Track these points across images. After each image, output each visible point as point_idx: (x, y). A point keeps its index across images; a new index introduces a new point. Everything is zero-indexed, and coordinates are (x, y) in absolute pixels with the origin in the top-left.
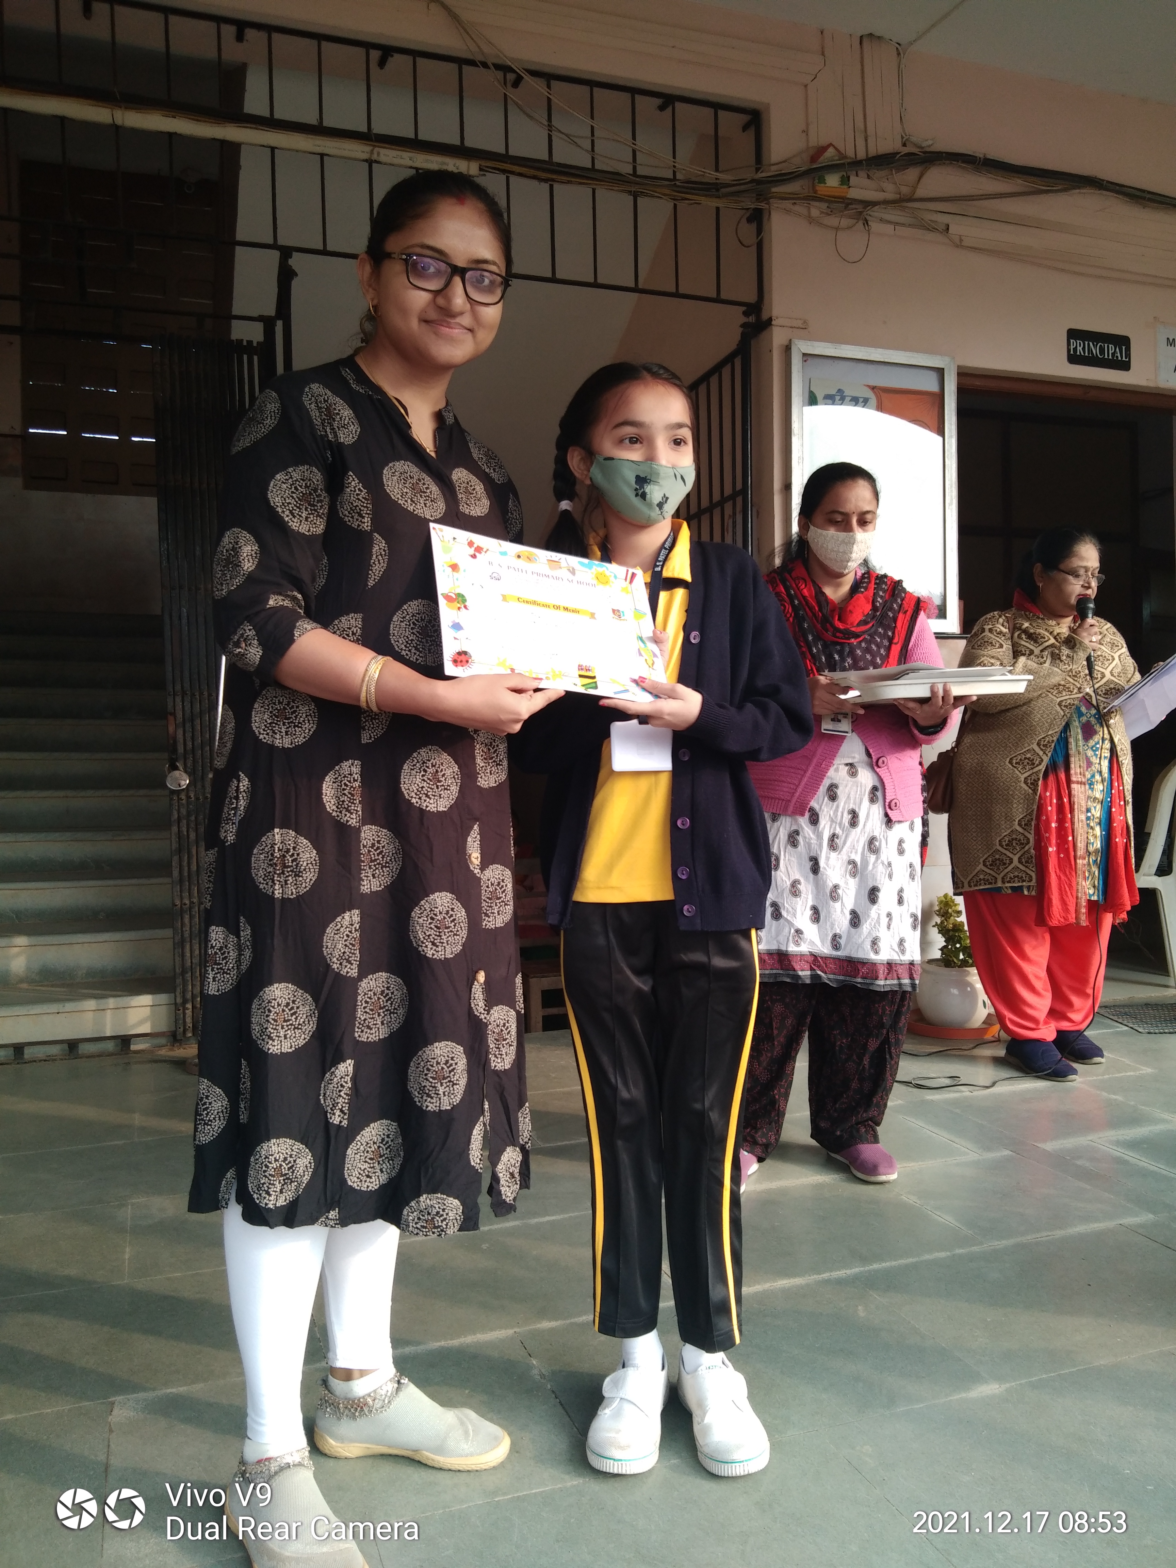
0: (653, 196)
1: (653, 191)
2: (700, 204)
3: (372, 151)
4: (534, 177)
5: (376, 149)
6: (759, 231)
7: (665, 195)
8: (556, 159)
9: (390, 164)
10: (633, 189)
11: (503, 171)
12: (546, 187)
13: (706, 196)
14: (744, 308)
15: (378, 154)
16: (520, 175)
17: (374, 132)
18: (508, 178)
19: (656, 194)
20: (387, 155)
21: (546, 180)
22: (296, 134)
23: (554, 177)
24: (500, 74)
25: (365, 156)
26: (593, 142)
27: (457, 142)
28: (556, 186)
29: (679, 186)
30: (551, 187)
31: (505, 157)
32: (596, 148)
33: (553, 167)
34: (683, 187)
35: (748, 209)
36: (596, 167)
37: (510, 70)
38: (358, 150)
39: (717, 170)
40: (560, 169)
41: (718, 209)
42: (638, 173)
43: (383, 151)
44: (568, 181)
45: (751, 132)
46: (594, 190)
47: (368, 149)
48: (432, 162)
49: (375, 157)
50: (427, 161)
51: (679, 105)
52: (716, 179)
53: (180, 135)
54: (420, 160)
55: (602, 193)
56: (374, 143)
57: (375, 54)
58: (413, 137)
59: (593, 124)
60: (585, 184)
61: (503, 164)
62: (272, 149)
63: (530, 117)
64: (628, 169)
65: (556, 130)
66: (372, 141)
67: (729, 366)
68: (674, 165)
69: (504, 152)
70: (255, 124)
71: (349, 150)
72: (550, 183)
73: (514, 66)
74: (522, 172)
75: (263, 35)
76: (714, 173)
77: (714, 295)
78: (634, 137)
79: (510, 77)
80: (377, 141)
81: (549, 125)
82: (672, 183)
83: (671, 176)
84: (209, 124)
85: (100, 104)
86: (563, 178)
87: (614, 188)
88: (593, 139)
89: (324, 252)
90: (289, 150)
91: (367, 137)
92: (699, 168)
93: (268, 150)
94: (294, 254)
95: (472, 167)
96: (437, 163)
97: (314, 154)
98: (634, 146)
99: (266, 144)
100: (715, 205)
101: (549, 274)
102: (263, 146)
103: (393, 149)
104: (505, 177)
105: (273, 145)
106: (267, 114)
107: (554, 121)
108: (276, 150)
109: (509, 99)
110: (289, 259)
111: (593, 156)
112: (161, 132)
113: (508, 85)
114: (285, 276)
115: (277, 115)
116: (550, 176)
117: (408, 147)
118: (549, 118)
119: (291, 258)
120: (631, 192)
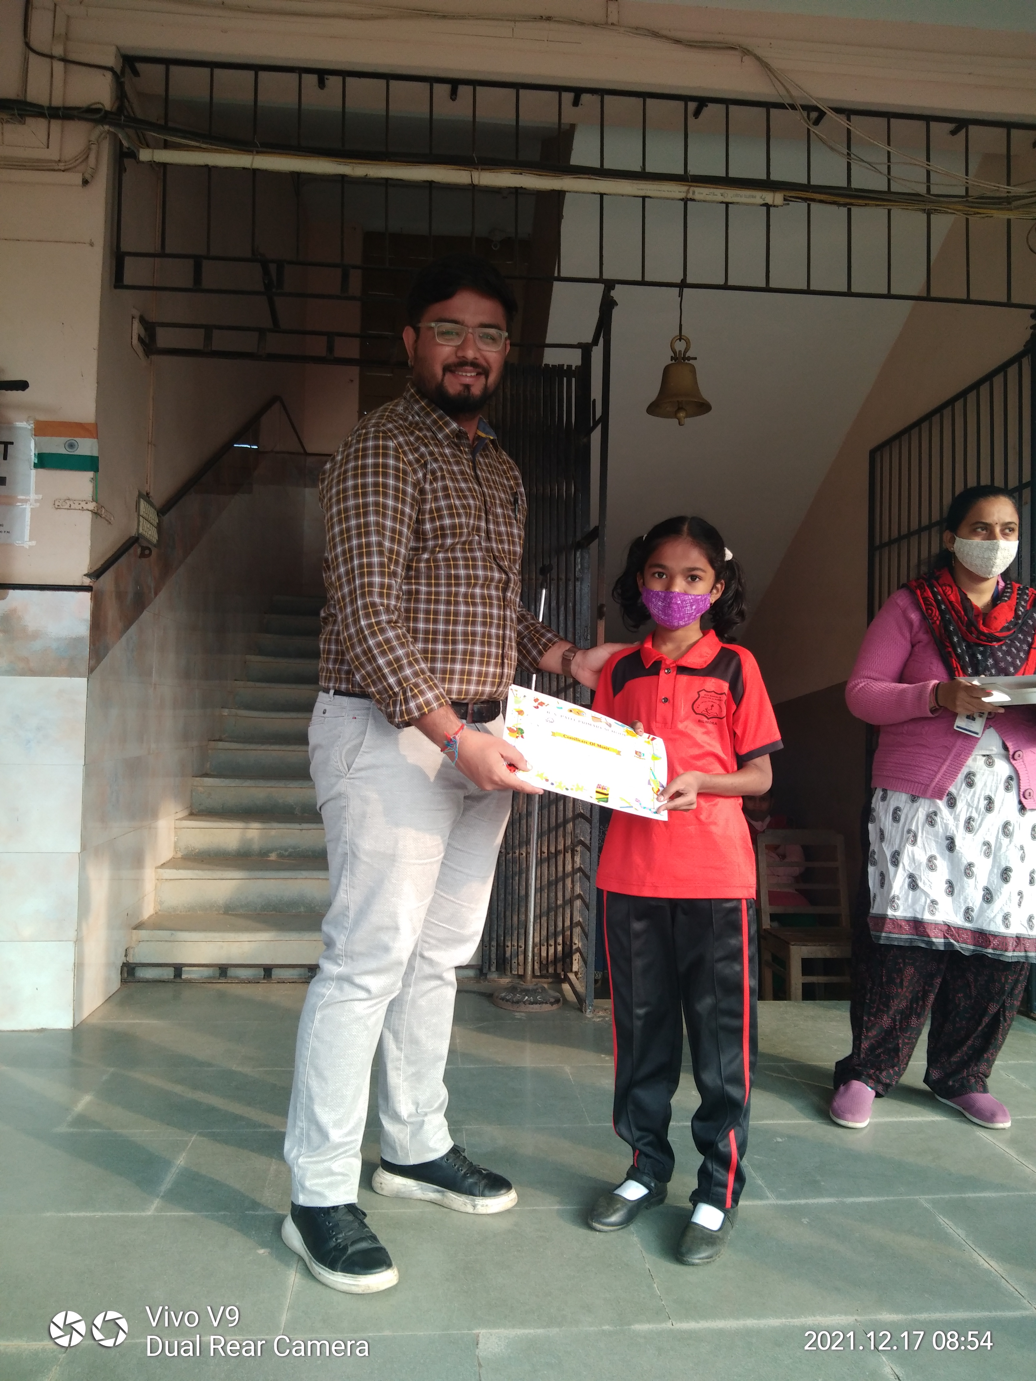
0: (947, 213)
1: (944, 207)
2: (990, 217)
3: (688, 190)
4: (834, 203)
5: (692, 189)
7: (958, 211)
8: (854, 185)
9: (704, 201)
10: (927, 207)
11: (805, 200)
12: (844, 210)
13: (998, 209)
14: (1032, 311)
15: (694, 193)
16: (821, 201)
17: (691, 173)
18: (809, 205)
19: (950, 211)
20: (701, 193)
21: (844, 205)
22: (623, 180)
23: (852, 201)
24: (804, 113)
25: (682, 195)
26: (889, 167)
27: (764, 177)
28: (854, 210)
29: (972, 202)
30: (849, 210)
31: (808, 187)
32: (892, 173)
33: (850, 192)
34: (977, 203)
36: (892, 190)
37: (815, 108)
38: (676, 191)
39: (1008, 185)
40: (858, 193)
42: (931, 193)
43: (697, 190)
44: (866, 203)
46: (889, 211)
47: (685, 189)
48: (741, 197)
49: (690, 196)
50: (737, 195)
51: (972, 128)
52: (1008, 192)
53: (525, 189)
54: (731, 195)
55: (897, 213)
56: (690, 184)
57: (692, 106)
58: (724, 175)
59: (889, 150)
60: (880, 205)
61: (805, 193)
62: (602, 195)
63: (832, 148)
64: (922, 190)
65: (855, 158)
66: (688, 181)
67: (1016, 366)
68: (967, 183)
69: (806, 183)
70: (588, 174)
71: (668, 191)
72: (849, 207)
73: (818, 105)
74: (822, 198)
75: (597, 98)
76: (1008, 187)
77: (1004, 300)
78: (928, 159)
79: (814, 115)
80: (692, 182)
81: (849, 154)
82: (965, 199)
83: (964, 193)
84: (549, 178)
85: (462, 168)
86: (860, 202)
87: (909, 207)
88: (889, 164)
89: (643, 283)
90: (615, 195)
91: (684, 178)
92: (992, 184)
93: (599, 196)
94: (617, 286)
95: (777, 198)
96: (746, 197)
97: (638, 197)
98: (928, 167)
99: (596, 191)
100: (1007, 217)
101: (845, 289)
102: (594, 193)
103: (706, 187)
104: (805, 205)
105: (602, 191)
106: (598, 166)
107: (853, 150)
108: (604, 196)
109: (811, 133)
110: (612, 291)
111: (889, 180)
112: (510, 188)
113: (812, 121)
114: (607, 305)
115: (607, 166)
116: (848, 200)
117: (720, 185)
118: (849, 148)
119: (613, 289)
120: (924, 210)
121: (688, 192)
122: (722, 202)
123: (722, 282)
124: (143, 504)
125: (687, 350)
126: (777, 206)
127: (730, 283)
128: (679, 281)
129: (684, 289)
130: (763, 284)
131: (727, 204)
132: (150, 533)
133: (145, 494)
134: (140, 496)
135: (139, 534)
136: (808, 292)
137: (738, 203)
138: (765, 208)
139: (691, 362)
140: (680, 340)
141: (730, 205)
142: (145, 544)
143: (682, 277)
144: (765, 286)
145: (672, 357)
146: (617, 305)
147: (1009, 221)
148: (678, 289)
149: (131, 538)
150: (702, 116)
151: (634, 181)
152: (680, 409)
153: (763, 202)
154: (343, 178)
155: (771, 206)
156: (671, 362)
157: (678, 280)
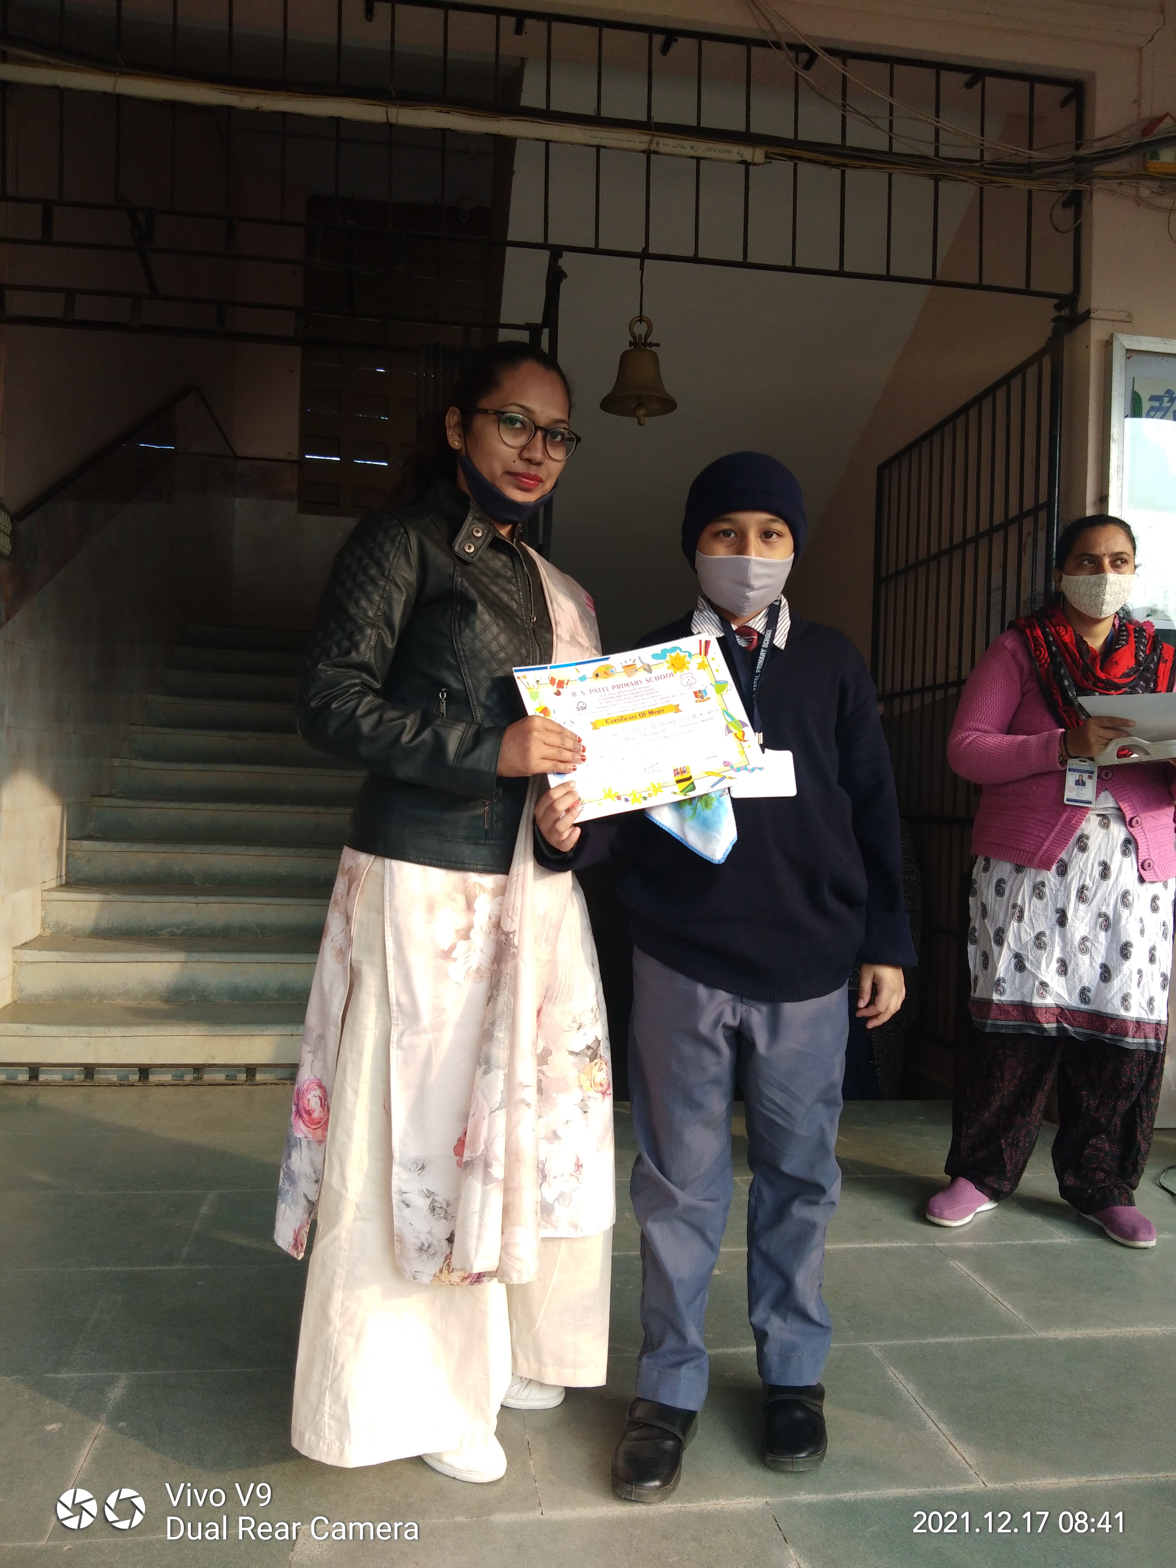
0: (957, 180)
1: (955, 174)
2: (1010, 186)
3: (651, 141)
4: (825, 163)
5: (656, 139)
6: (1078, 215)
7: (970, 177)
8: (849, 142)
9: (671, 155)
10: (934, 173)
11: (791, 158)
12: (837, 172)
13: (1017, 178)
14: (1055, 301)
15: (658, 143)
16: (809, 161)
17: (655, 120)
18: (795, 165)
19: (961, 178)
20: (667, 144)
21: (837, 166)
22: (573, 125)
23: (847, 161)
24: (792, 54)
25: (644, 147)
26: (891, 122)
27: (742, 128)
28: (849, 173)
29: (987, 169)
30: (843, 173)
31: (795, 143)
32: (894, 131)
33: (846, 152)
34: (991, 169)
35: (1064, 192)
36: (895, 149)
37: (805, 49)
38: (637, 140)
39: (1030, 147)
40: (853, 153)
42: (941, 155)
43: (662, 141)
44: (862, 165)
45: (1072, 107)
46: (890, 175)
47: (647, 138)
48: (715, 151)
49: (654, 147)
50: (709, 150)
51: (988, 80)
52: (1030, 158)
53: (453, 131)
54: (702, 148)
55: (898, 178)
56: (653, 133)
57: (658, 40)
58: (696, 125)
59: (892, 102)
60: (881, 168)
61: (790, 150)
62: (547, 142)
63: (822, 97)
64: (930, 151)
65: (850, 109)
66: (651, 130)
67: (1036, 365)
68: (982, 145)
69: (792, 137)
70: (530, 116)
71: (627, 141)
72: (841, 168)
73: (807, 44)
74: (811, 157)
75: (543, 25)
76: (1028, 151)
77: (1022, 286)
78: (937, 115)
79: (804, 57)
80: (655, 130)
81: (844, 106)
82: (978, 164)
83: (978, 157)
84: (484, 118)
85: (377, 103)
86: (858, 163)
87: (912, 172)
88: (891, 118)
89: (596, 251)
90: (562, 142)
91: (647, 126)
92: (1010, 146)
93: (544, 143)
94: (566, 254)
95: (757, 154)
96: (720, 151)
97: (591, 146)
98: (936, 124)
99: (540, 137)
100: (1028, 187)
101: (835, 267)
102: (538, 140)
103: (673, 138)
104: (792, 164)
105: (548, 138)
106: (544, 107)
107: (849, 100)
108: (551, 144)
109: (800, 78)
110: (560, 260)
111: (891, 139)
112: (436, 129)
113: (801, 65)
114: (555, 277)
115: (554, 107)
116: (841, 161)
117: (690, 136)
118: (844, 98)
119: (561, 258)
120: (931, 176)
121: (651, 142)
122: (692, 157)
123: (690, 253)
125: (648, 334)
126: (758, 165)
127: (701, 255)
128: (640, 251)
129: (646, 260)
130: (740, 259)
131: (698, 159)
136: (793, 269)
137: (710, 159)
138: (743, 167)
139: (654, 349)
140: (641, 321)
141: (701, 161)
143: (644, 246)
144: (742, 260)
145: (630, 342)
146: (567, 277)
147: (1030, 192)
148: (638, 261)
150: (669, 53)
151: (587, 128)
152: (640, 405)
153: (741, 159)
154: (229, 109)
155: (750, 163)
156: (630, 348)
157: (638, 248)
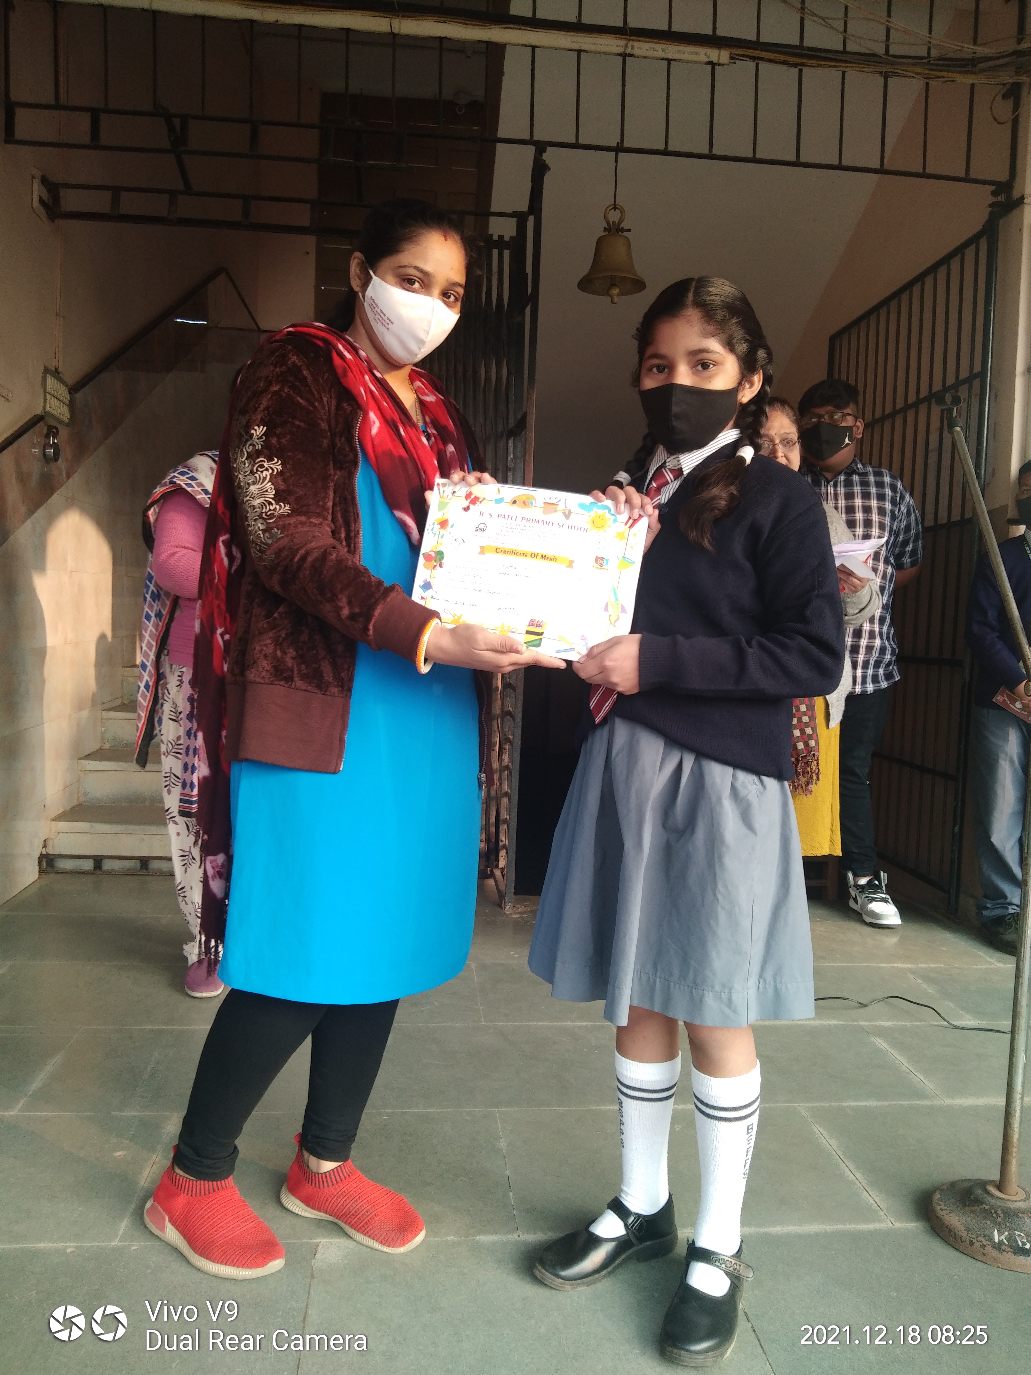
0: (905, 76)
1: (903, 70)
2: (952, 81)
3: (627, 44)
4: (784, 63)
5: (631, 43)
6: (1016, 106)
7: (917, 73)
8: (806, 43)
9: (645, 57)
10: (885, 70)
11: (753, 58)
12: (795, 71)
13: (961, 72)
14: (993, 188)
15: (633, 47)
16: (770, 61)
17: (630, 26)
18: (757, 65)
19: (908, 74)
20: (641, 48)
21: (795, 65)
22: (557, 32)
23: (804, 61)
25: (620, 50)
26: (846, 23)
27: (710, 32)
28: (806, 71)
29: (933, 64)
30: (801, 71)
31: (757, 45)
32: (849, 31)
33: (803, 51)
34: (937, 65)
35: (1004, 84)
36: (848, 49)
38: (613, 44)
39: (976, 43)
40: (810, 53)
41: (973, 86)
42: (890, 53)
43: (636, 44)
44: (818, 64)
45: (1015, 3)
46: (844, 73)
47: (623, 43)
48: (684, 53)
49: (629, 51)
50: (678, 52)
52: (974, 53)
53: (450, 39)
54: (673, 50)
55: (851, 74)
56: (628, 37)
58: (667, 29)
60: (833, 66)
61: (753, 51)
62: (534, 48)
63: (784, 2)
64: (880, 49)
65: (808, 12)
66: (626, 35)
67: (974, 246)
68: (930, 42)
69: (755, 39)
70: (518, 24)
71: (605, 45)
72: (799, 67)
74: (771, 58)
76: (971, 47)
77: (962, 174)
78: (889, 15)
80: (630, 35)
81: (802, 8)
82: (925, 61)
83: (925, 54)
84: (477, 27)
85: (382, 15)
86: (814, 62)
87: (863, 69)
88: (846, 19)
89: (576, 146)
90: (547, 48)
91: (623, 31)
92: (954, 44)
93: (530, 48)
94: (549, 149)
95: (722, 56)
96: (689, 53)
97: (572, 50)
98: (887, 23)
99: (527, 44)
100: (971, 81)
101: (793, 158)
102: (525, 46)
103: (645, 42)
104: (755, 63)
105: (534, 44)
106: (531, 16)
107: (808, 4)
108: (536, 49)
110: (544, 154)
111: (845, 39)
112: (433, 38)
114: (540, 170)
115: (539, 15)
116: (799, 60)
117: (661, 39)
118: (803, 2)
119: (545, 152)
120: (881, 73)
121: (627, 46)
122: (663, 59)
123: (661, 147)
124: (50, 381)
125: (621, 221)
126: (723, 65)
127: (671, 148)
128: (615, 145)
129: (620, 154)
130: (706, 151)
131: (669, 61)
132: (59, 411)
133: (54, 370)
134: (46, 371)
135: (45, 412)
136: (754, 160)
137: (680, 60)
138: (710, 67)
139: (626, 234)
140: (615, 208)
141: (672, 62)
142: (52, 422)
143: (620, 141)
144: (707, 153)
145: (605, 228)
146: (550, 169)
148: (614, 153)
149: (35, 416)
151: (569, 33)
152: (613, 285)
153: (708, 60)
154: (252, 22)
155: (716, 64)
156: (605, 234)
157: (614, 143)
